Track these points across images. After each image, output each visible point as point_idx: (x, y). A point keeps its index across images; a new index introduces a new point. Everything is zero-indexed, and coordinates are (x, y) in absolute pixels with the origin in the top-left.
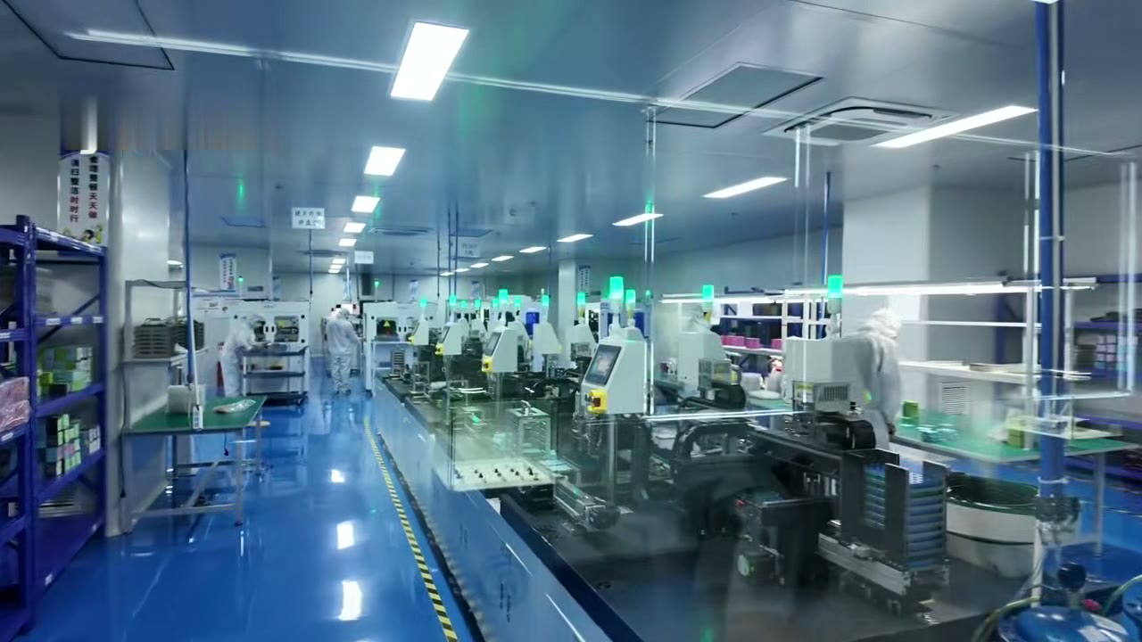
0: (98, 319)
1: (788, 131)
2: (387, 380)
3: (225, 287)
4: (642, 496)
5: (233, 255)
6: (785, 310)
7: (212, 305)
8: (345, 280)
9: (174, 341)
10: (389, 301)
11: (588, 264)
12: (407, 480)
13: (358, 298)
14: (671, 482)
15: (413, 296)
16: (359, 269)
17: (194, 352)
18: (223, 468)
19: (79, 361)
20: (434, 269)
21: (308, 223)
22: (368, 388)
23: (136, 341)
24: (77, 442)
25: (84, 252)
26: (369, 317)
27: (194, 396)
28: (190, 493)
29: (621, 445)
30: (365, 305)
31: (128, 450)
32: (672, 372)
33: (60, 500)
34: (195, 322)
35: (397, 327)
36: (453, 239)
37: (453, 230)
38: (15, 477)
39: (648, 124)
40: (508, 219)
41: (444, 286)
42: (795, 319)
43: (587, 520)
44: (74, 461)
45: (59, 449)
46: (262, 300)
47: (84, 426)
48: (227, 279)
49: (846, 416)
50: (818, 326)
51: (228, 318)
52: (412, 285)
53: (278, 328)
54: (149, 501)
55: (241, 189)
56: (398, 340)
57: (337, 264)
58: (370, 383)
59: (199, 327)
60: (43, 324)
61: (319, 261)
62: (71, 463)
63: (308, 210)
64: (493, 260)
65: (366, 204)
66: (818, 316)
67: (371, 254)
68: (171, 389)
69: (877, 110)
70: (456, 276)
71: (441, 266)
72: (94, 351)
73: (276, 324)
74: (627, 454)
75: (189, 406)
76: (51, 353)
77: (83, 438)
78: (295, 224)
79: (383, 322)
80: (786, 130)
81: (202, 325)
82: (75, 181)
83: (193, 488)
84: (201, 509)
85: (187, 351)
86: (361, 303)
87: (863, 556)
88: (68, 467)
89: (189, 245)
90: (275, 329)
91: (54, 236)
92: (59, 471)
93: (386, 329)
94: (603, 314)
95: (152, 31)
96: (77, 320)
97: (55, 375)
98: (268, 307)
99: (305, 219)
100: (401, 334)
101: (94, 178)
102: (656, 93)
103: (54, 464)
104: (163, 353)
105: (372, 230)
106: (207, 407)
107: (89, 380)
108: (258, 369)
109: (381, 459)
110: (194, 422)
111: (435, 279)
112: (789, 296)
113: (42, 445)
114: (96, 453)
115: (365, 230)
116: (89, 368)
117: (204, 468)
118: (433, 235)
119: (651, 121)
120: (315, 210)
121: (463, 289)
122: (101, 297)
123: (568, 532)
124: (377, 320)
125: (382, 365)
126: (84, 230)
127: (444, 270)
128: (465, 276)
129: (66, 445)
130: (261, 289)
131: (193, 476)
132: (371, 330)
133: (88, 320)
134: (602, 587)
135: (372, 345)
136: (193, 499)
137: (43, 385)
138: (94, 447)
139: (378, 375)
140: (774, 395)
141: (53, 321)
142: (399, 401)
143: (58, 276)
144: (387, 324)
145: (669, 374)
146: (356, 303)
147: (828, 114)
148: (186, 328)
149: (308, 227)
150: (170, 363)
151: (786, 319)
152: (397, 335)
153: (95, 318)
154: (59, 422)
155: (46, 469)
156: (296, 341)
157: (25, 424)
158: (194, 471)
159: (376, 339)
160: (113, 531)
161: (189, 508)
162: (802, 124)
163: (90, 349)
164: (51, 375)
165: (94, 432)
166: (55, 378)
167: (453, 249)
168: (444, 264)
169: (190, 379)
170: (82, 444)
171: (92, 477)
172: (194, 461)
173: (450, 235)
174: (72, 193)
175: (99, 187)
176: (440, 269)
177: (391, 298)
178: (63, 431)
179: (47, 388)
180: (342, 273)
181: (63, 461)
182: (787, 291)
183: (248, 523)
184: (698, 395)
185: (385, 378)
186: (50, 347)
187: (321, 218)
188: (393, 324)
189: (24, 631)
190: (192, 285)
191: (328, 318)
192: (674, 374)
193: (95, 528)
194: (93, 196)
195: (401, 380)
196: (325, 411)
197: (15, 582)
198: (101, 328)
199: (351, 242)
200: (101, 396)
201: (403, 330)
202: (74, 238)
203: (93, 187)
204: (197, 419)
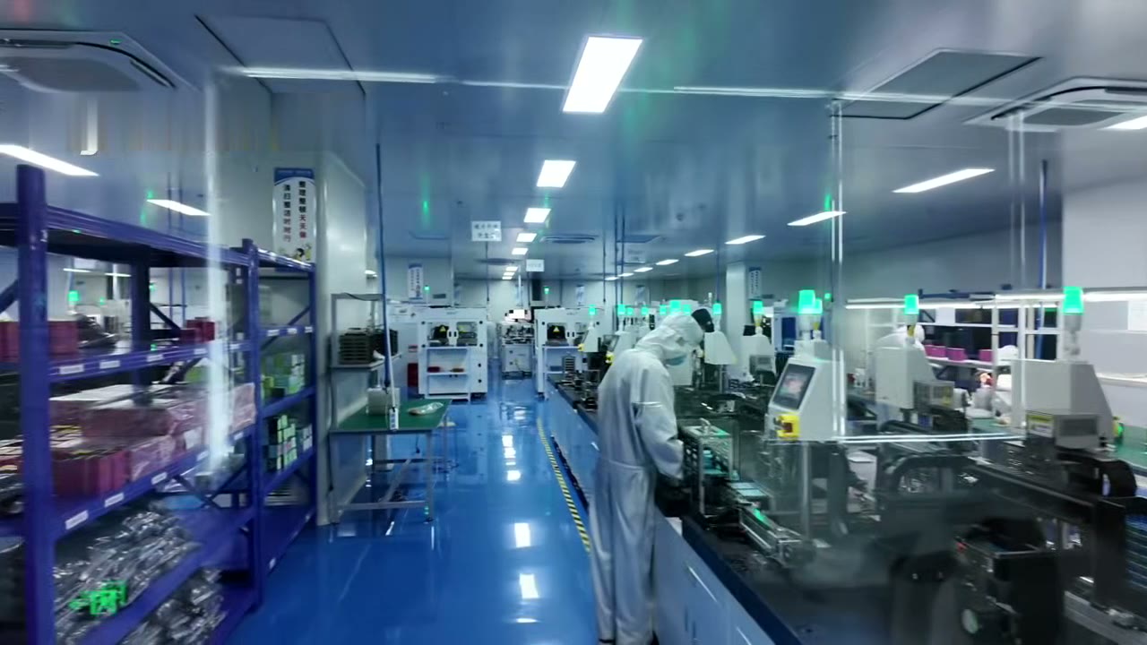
0: (309, 329)
1: (997, 119)
2: (559, 385)
3: (413, 294)
4: (839, 529)
5: (419, 265)
6: (995, 317)
7: (402, 312)
8: (517, 286)
9: (373, 348)
10: (559, 307)
11: (758, 266)
12: (581, 485)
13: (529, 304)
14: (877, 518)
15: (579, 300)
16: (531, 277)
17: (390, 357)
18: (414, 465)
19: (293, 367)
20: (600, 274)
21: (487, 235)
22: (540, 390)
23: (341, 348)
24: (294, 439)
25: (297, 269)
26: (540, 324)
27: (391, 398)
28: (386, 487)
29: (816, 472)
30: (536, 311)
31: (335, 447)
32: (859, 384)
33: (280, 490)
34: (391, 331)
35: (566, 332)
36: (619, 245)
37: (619, 238)
38: (244, 473)
39: (833, 118)
40: (674, 223)
41: (610, 290)
42: (1009, 328)
43: (781, 554)
44: (291, 457)
45: (279, 447)
46: (446, 307)
47: (300, 426)
48: (415, 288)
49: (1095, 454)
50: (1036, 337)
51: (415, 324)
52: (578, 290)
53: (460, 333)
54: (352, 494)
55: (426, 205)
56: (568, 345)
57: (509, 271)
58: (542, 386)
59: (394, 334)
60: (265, 336)
61: (494, 269)
62: (288, 458)
63: (486, 223)
64: (658, 264)
65: (537, 215)
66: (1037, 325)
67: (541, 262)
68: (372, 392)
69: (1109, 89)
70: (622, 281)
71: (607, 271)
72: (306, 358)
73: (458, 329)
74: (821, 483)
75: (386, 408)
76: (270, 360)
77: (298, 436)
78: (475, 238)
79: (553, 327)
80: (993, 118)
81: (396, 332)
82: (287, 205)
83: (389, 482)
84: (396, 505)
85: (383, 357)
86: (533, 309)
87: (1124, 624)
88: (286, 463)
89: (383, 256)
90: (457, 334)
91: (273, 256)
92: (279, 466)
93: (556, 334)
94: (776, 319)
95: (349, 66)
96: (293, 330)
97: (276, 380)
98: (451, 313)
99: (483, 231)
100: (570, 339)
101: (302, 201)
102: (841, 87)
103: (275, 460)
104: (364, 359)
105: (542, 239)
106: (401, 409)
107: (302, 384)
108: (444, 371)
109: (554, 462)
110: (391, 424)
111: (602, 283)
112: (1001, 302)
113: (265, 441)
114: (308, 450)
115: (536, 239)
116: (302, 373)
117: (398, 464)
118: (598, 242)
119: (837, 116)
120: (493, 223)
121: (629, 294)
122: (311, 308)
123: (759, 564)
124: (548, 325)
125: (553, 369)
126: (295, 249)
127: (610, 275)
128: (631, 281)
129: (285, 443)
130: (443, 296)
131: (389, 471)
132: (541, 336)
133: (302, 330)
134: (803, 631)
135: (543, 349)
136: (389, 495)
137: (265, 388)
138: (307, 444)
139: (549, 380)
140: (983, 413)
141: (272, 333)
142: (571, 408)
143: (276, 290)
144: (556, 330)
145: (856, 386)
146: (527, 308)
147: (1047, 98)
148: (383, 335)
149: (486, 240)
150: (370, 368)
151: (997, 327)
152: (565, 340)
153: (307, 328)
154: (279, 422)
155: (269, 463)
156: (476, 345)
157: (252, 425)
158: (390, 466)
159: (547, 344)
160: (323, 520)
161: (386, 503)
162: (1014, 110)
163: (303, 356)
164: (272, 379)
165: (307, 431)
166: (276, 384)
167: (620, 253)
168: (610, 269)
169: (387, 383)
170: (297, 441)
171: (305, 470)
172: (389, 457)
173: (617, 242)
174: (286, 215)
175: (307, 209)
176: (605, 275)
177: (559, 304)
178: (282, 430)
179: (269, 392)
180: (514, 280)
181: (282, 456)
182: (997, 297)
183: (437, 520)
184: (900, 418)
185: (557, 383)
186: (270, 354)
187: (498, 230)
188: (562, 329)
189: (253, 609)
190: (387, 296)
191: (503, 323)
192: (861, 386)
193: (308, 517)
194: (303, 218)
195: (573, 386)
196: (501, 411)
197: (245, 565)
198: (312, 338)
199: (523, 251)
200: (312, 399)
201: (571, 335)
202: (288, 256)
203: (303, 209)
204: (394, 421)
